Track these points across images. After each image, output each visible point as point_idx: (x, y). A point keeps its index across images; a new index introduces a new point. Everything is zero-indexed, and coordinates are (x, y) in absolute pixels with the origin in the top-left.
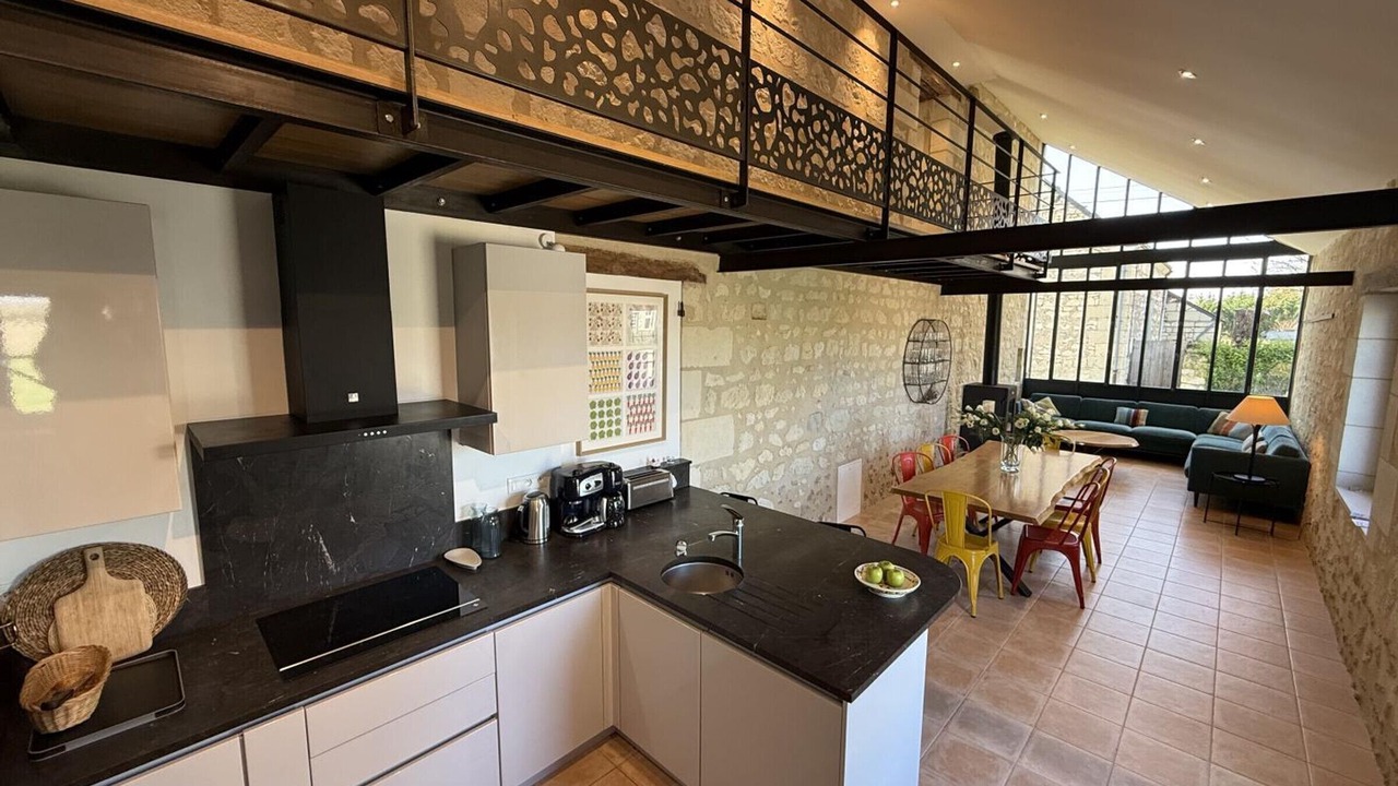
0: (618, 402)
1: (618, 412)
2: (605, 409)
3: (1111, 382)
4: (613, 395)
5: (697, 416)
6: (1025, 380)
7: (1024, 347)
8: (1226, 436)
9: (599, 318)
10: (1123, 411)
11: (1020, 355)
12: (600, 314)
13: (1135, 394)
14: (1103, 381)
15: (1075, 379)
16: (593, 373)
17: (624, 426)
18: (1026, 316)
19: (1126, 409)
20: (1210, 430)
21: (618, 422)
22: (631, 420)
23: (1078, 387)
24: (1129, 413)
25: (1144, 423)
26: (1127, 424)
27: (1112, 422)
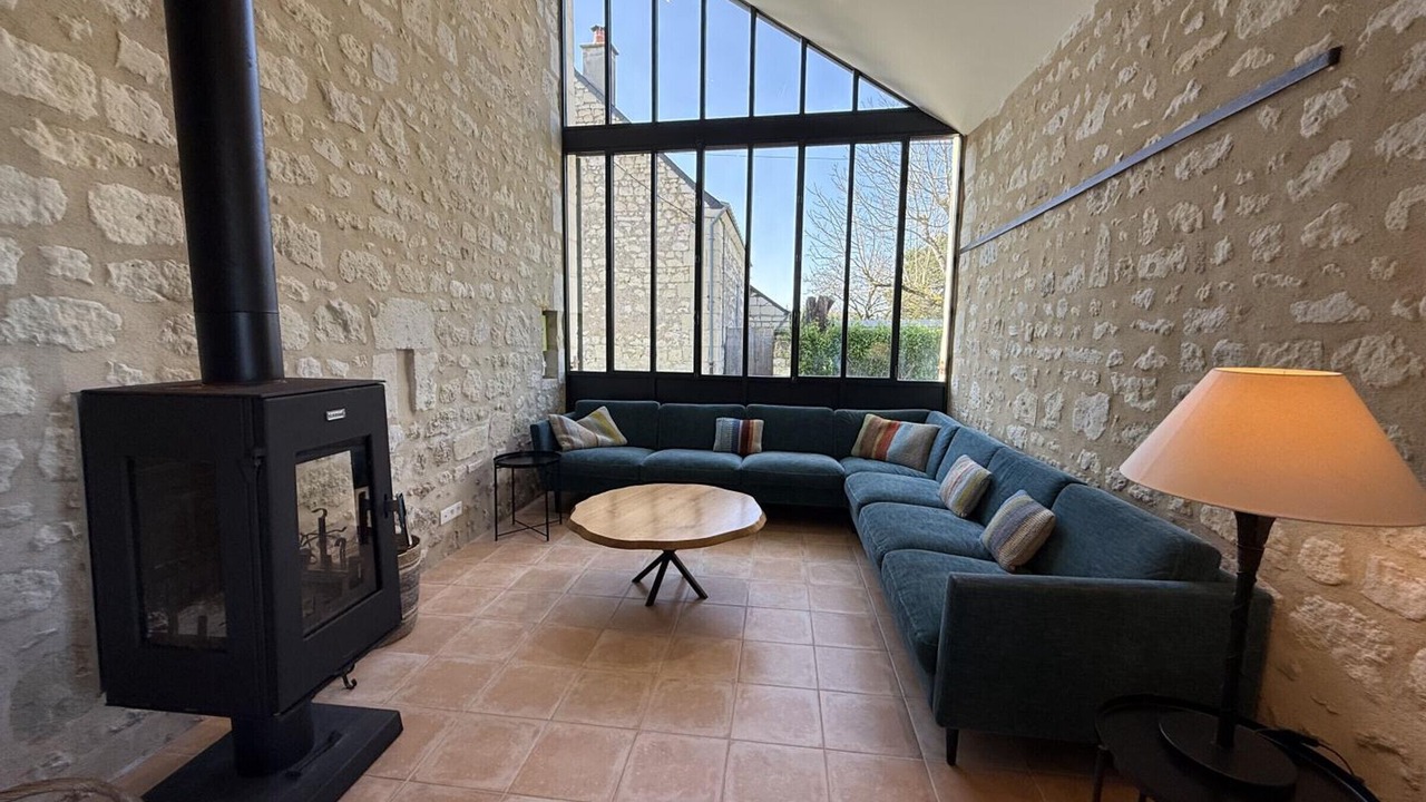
3: (705, 371)
6: (569, 375)
7: (560, 309)
8: (881, 458)
10: (726, 424)
11: (551, 326)
13: (743, 390)
14: (690, 369)
15: (647, 368)
18: (557, 243)
19: (730, 421)
20: (855, 450)
23: (654, 383)
24: (735, 429)
25: (759, 445)
26: (734, 452)
27: (710, 448)
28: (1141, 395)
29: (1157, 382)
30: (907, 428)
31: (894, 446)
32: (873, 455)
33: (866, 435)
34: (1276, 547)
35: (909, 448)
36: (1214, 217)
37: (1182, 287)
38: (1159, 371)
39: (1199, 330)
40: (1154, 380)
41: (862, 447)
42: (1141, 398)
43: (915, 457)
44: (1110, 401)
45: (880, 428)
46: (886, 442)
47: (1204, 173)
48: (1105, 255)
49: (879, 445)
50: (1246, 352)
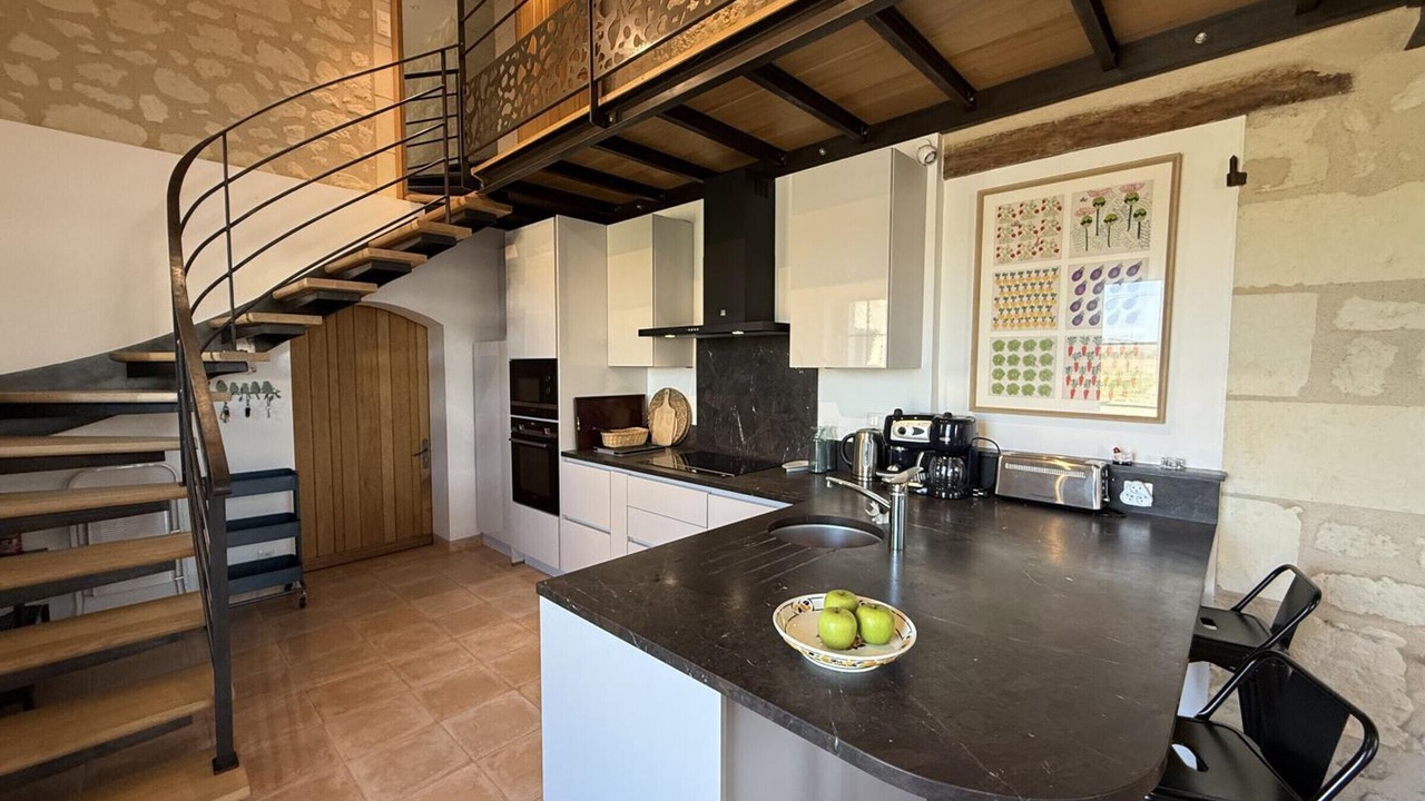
0: (1046, 344)
1: (1046, 360)
2: (1021, 353)
4: (1038, 334)
5: (1295, 394)
9: (1016, 224)
12: (1018, 218)
16: (1002, 301)
17: (1058, 381)
21: (1046, 375)
22: (1075, 376)
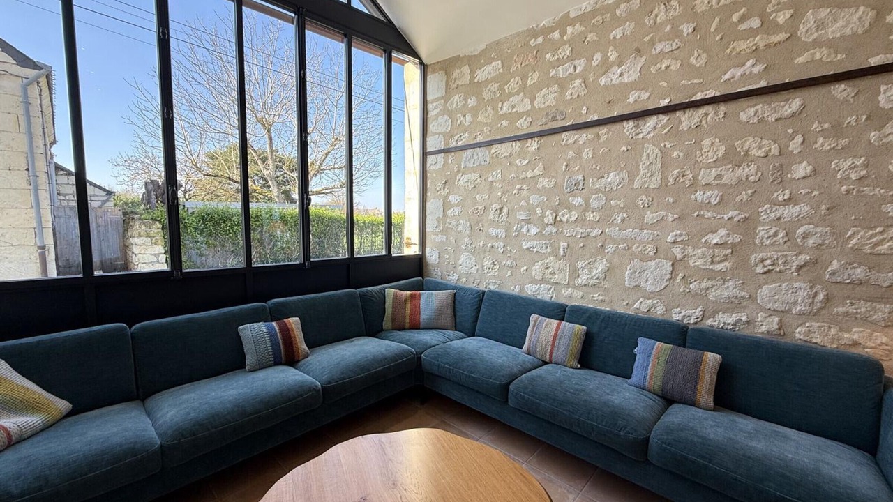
8: (416, 327)
10: (254, 333)
24: (272, 335)
28: (712, 260)
29: (732, 251)
30: (429, 296)
31: (424, 315)
32: (407, 325)
33: (394, 309)
34: (881, 347)
35: (439, 312)
36: (790, 149)
37: (755, 191)
38: (733, 246)
39: (779, 219)
40: (730, 250)
41: (393, 320)
42: (712, 262)
43: (447, 318)
44: (673, 265)
45: (406, 300)
46: (416, 311)
47: (776, 120)
48: (656, 167)
49: (411, 315)
50: (834, 233)
